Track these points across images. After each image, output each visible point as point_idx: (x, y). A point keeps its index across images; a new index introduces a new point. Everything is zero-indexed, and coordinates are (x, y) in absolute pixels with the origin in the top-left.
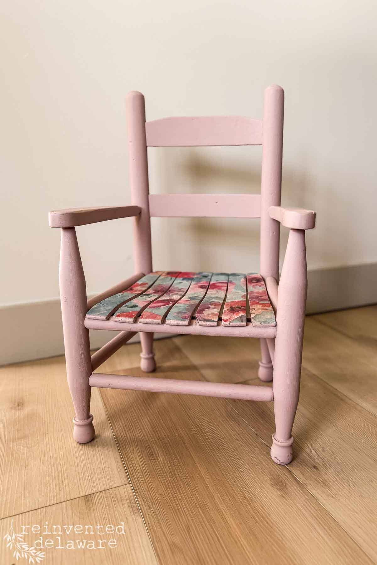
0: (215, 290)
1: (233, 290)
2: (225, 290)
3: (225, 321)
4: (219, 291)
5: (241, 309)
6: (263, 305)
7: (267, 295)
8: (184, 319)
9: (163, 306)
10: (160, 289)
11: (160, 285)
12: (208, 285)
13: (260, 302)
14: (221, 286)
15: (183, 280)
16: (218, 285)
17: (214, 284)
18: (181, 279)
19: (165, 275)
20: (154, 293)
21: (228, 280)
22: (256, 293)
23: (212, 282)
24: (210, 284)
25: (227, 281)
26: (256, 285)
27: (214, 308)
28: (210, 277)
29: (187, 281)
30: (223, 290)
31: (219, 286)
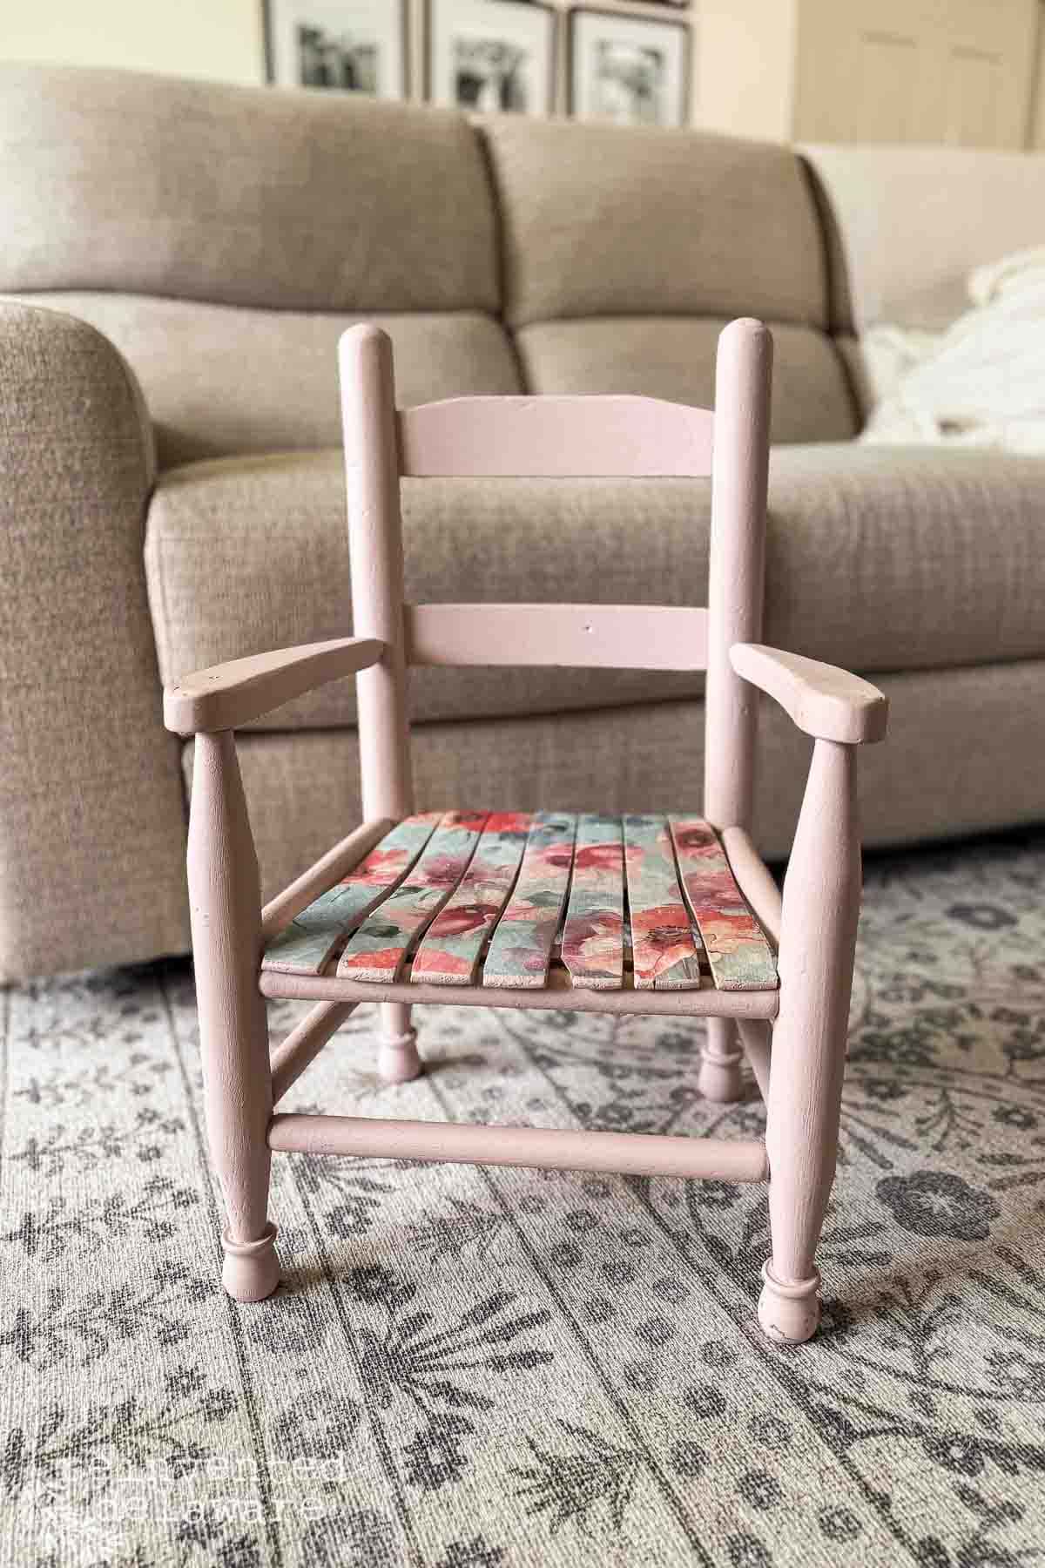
0: (592, 869)
1: (642, 870)
2: (619, 871)
3: (643, 975)
4: (604, 873)
5: (679, 938)
6: (733, 919)
7: (734, 886)
8: (531, 969)
9: (467, 928)
10: (444, 868)
11: (440, 855)
12: (570, 854)
13: (722, 911)
14: (608, 858)
15: (501, 838)
16: (596, 853)
17: (586, 852)
18: (497, 835)
19: (451, 825)
20: (431, 882)
21: (623, 840)
22: (705, 879)
23: (580, 847)
24: (577, 851)
25: (619, 842)
26: (701, 854)
27: (607, 935)
28: (572, 830)
29: (513, 843)
30: (615, 869)
31: (599, 859)
